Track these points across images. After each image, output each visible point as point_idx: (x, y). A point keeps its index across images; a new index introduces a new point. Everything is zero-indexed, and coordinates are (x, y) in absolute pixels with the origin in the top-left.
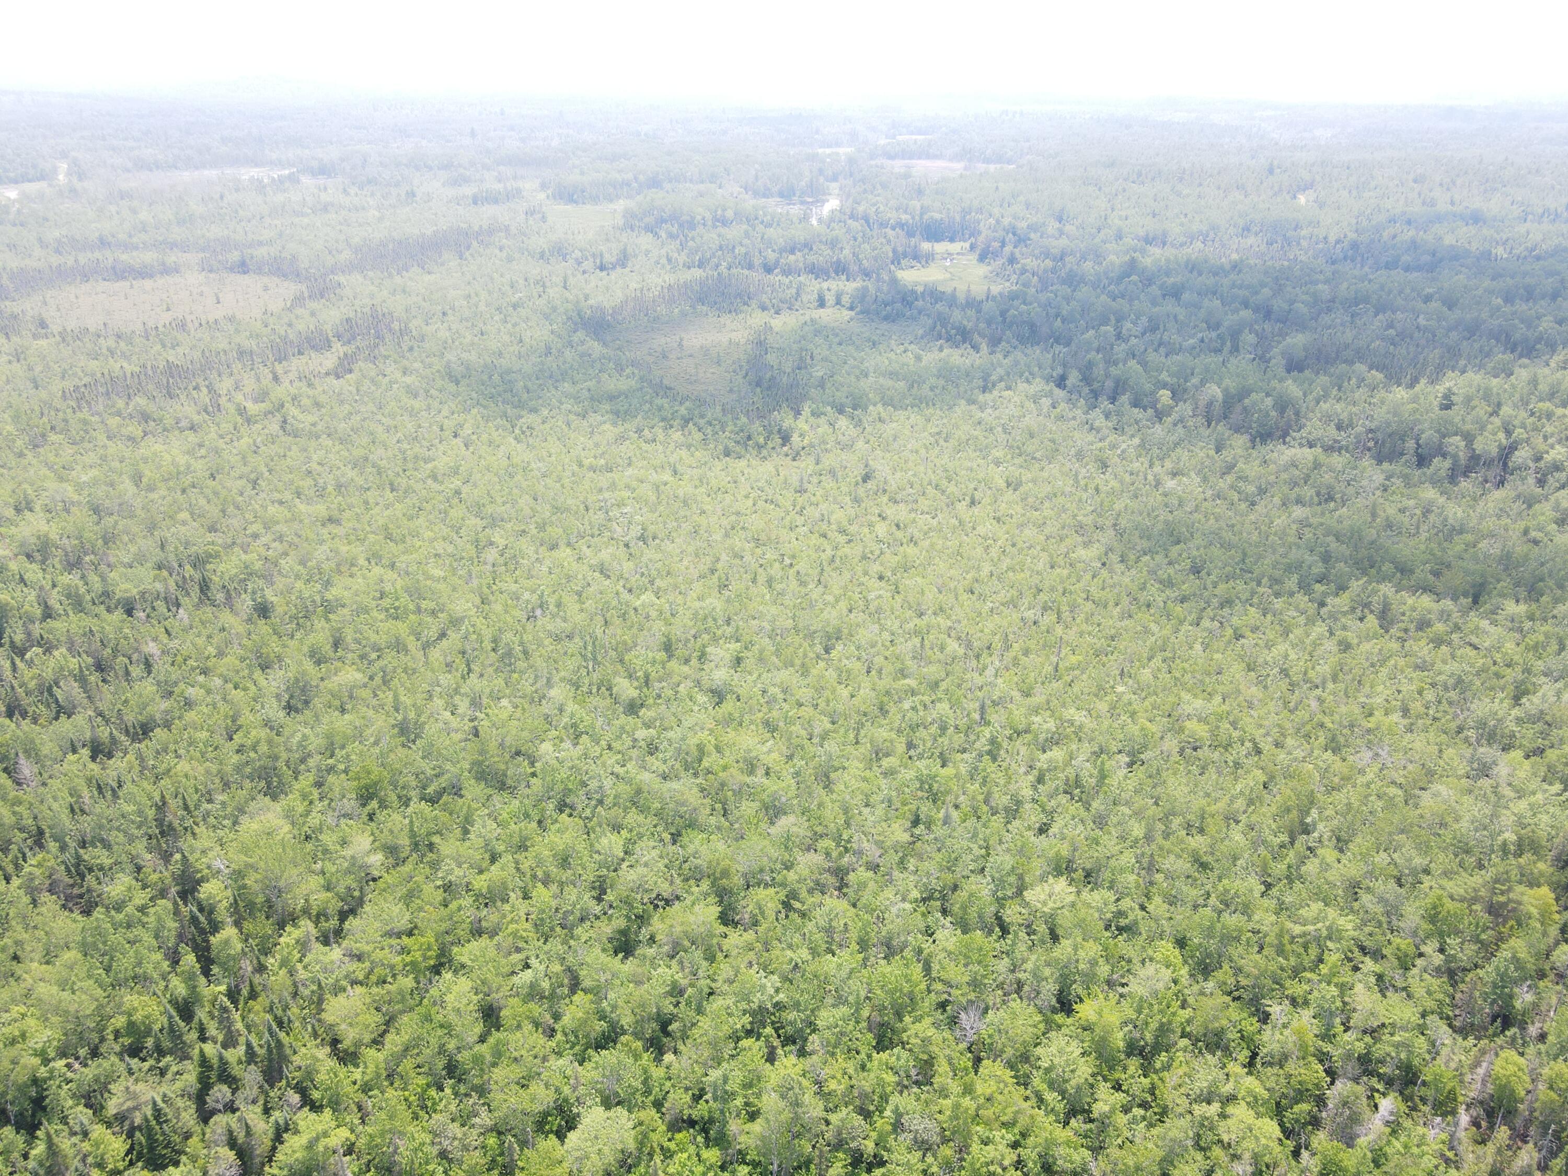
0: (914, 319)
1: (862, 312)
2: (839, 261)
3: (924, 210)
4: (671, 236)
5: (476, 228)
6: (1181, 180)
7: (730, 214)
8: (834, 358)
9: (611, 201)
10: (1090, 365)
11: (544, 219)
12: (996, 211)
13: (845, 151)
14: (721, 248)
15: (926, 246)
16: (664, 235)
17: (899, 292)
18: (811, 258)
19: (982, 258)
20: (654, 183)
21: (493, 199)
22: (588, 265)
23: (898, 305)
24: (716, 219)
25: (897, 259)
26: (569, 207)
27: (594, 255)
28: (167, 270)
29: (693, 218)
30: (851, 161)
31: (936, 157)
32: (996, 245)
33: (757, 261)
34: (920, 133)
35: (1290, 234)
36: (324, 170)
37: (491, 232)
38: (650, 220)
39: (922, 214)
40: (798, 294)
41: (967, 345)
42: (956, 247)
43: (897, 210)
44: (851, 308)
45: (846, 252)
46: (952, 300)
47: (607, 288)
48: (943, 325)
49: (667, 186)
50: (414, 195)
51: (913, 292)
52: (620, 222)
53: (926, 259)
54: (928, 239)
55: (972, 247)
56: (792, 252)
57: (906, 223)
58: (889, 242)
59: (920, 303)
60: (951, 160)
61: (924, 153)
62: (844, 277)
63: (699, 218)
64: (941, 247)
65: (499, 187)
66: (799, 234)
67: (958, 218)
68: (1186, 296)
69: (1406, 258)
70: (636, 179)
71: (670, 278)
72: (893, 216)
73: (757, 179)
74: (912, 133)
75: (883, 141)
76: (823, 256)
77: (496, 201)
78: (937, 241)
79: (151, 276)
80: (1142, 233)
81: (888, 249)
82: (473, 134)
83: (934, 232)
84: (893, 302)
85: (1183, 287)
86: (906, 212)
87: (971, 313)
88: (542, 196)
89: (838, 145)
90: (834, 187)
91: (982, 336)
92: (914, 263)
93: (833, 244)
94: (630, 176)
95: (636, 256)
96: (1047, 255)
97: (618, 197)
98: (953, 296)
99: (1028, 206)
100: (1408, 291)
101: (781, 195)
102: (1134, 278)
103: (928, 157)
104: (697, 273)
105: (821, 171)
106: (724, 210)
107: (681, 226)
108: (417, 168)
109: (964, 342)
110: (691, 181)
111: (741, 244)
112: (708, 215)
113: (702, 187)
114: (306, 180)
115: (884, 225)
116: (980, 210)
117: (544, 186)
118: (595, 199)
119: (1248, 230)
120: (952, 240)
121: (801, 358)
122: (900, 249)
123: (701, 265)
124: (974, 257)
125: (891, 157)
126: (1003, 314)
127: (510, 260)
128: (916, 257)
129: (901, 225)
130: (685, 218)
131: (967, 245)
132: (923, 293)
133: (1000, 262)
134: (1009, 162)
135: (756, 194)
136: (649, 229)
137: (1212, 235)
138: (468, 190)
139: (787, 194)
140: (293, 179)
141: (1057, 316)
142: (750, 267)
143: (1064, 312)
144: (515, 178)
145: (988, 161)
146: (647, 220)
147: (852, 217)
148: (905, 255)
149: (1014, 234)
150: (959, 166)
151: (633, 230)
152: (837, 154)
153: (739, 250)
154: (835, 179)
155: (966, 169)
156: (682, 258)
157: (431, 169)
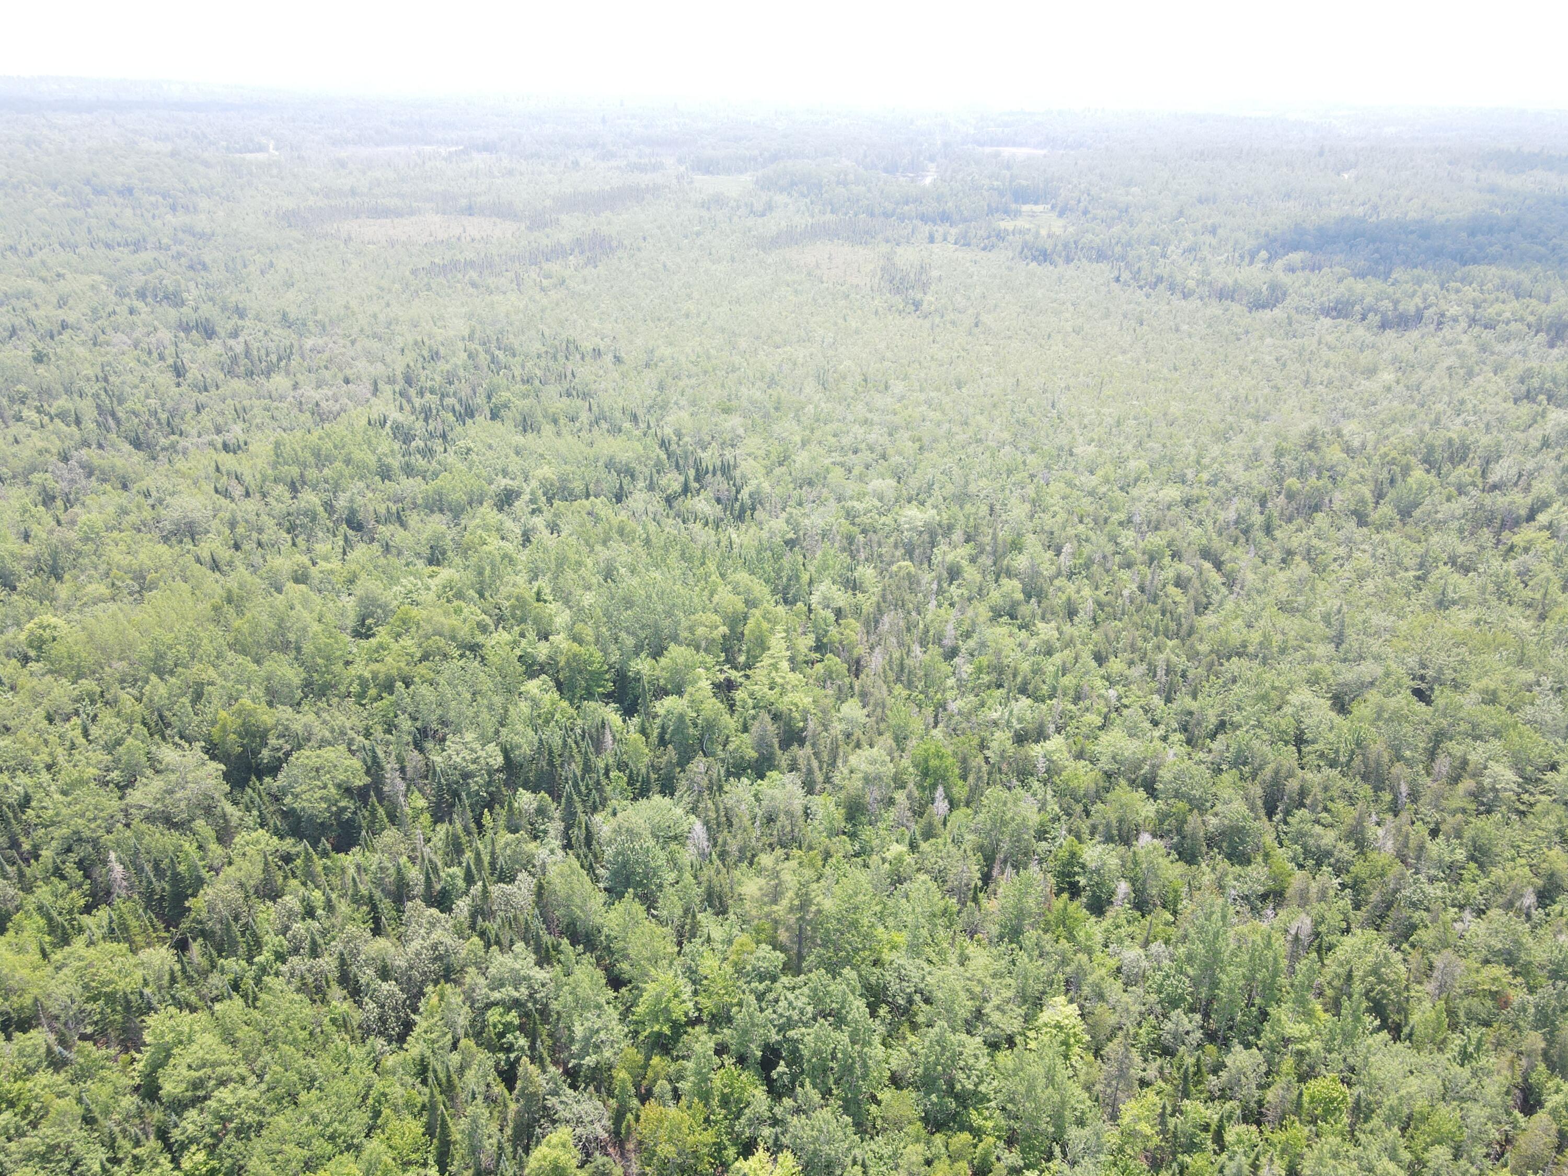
0: (1006, 247)
2: (944, 212)
3: (1013, 179)
6: (1238, 158)
7: (850, 178)
9: (740, 173)
11: (694, 182)
12: (1074, 179)
14: (847, 201)
15: (1015, 206)
16: (797, 194)
18: (922, 209)
19: (1061, 214)
20: (775, 158)
21: (642, 169)
24: (839, 181)
25: (991, 211)
26: (708, 176)
27: (745, 205)
28: (412, 213)
30: (946, 145)
31: (1021, 145)
32: (1073, 202)
33: (878, 210)
35: (1324, 198)
37: (656, 189)
38: (781, 183)
39: (1011, 182)
40: (913, 233)
41: (1048, 262)
42: (1039, 208)
43: (990, 178)
45: (950, 204)
46: (1036, 235)
47: (764, 225)
48: (1029, 251)
52: (754, 185)
53: (1017, 214)
54: (1016, 201)
55: (1053, 207)
56: (907, 203)
57: (998, 188)
58: (984, 199)
59: (1011, 238)
60: (1035, 147)
61: (1011, 142)
62: (948, 224)
63: (825, 180)
64: (1027, 208)
65: (644, 160)
66: (910, 193)
67: (1041, 185)
70: (761, 155)
71: (811, 220)
72: (986, 183)
73: (865, 157)
74: (999, 127)
75: (972, 133)
76: (932, 207)
77: (647, 170)
78: (1024, 203)
79: (402, 216)
83: (1023, 196)
86: (997, 180)
88: (682, 168)
90: (932, 167)
91: (1059, 257)
92: (1005, 216)
93: (940, 199)
94: (755, 153)
95: (777, 207)
96: (1113, 207)
98: (1038, 233)
99: (1101, 176)
103: (1014, 144)
104: (832, 217)
105: (921, 154)
106: (845, 176)
107: (810, 186)
108: (569, 146)
109: (1046, 261)
110: (809, 157)
111: (863, 199)
112: (832, 179)
114: (474, 155)
115: (979, 188)
116: (1060, 179)
117: (681, 162)
118: (728, 172)
120: (1036, 203)
122: (994, 208)
123: (833, 212)
124: (1054, 214)
125: (981, 144)
126: (1076, 242)
128: (1007, 213)
129: (994, 189)
130: (813, 180)
131: (1048, 206)
132: (1013, 233)
133: (1076, 215)
135: (867, 167)
136: (783, 190)
138: (620, 163)
141: (1118, 243)
142: (872, 214)
143: (1124, 241)
144: (653, 155)
145: (1067, 147)
146: (779, 184)
148: (998, 211)
149: (1088, 194)
150: (1042, 151)
151: (769, 190)
153: (862, 204)
154: (932, 159)
155: (1049, 153)
156: (818, 207)
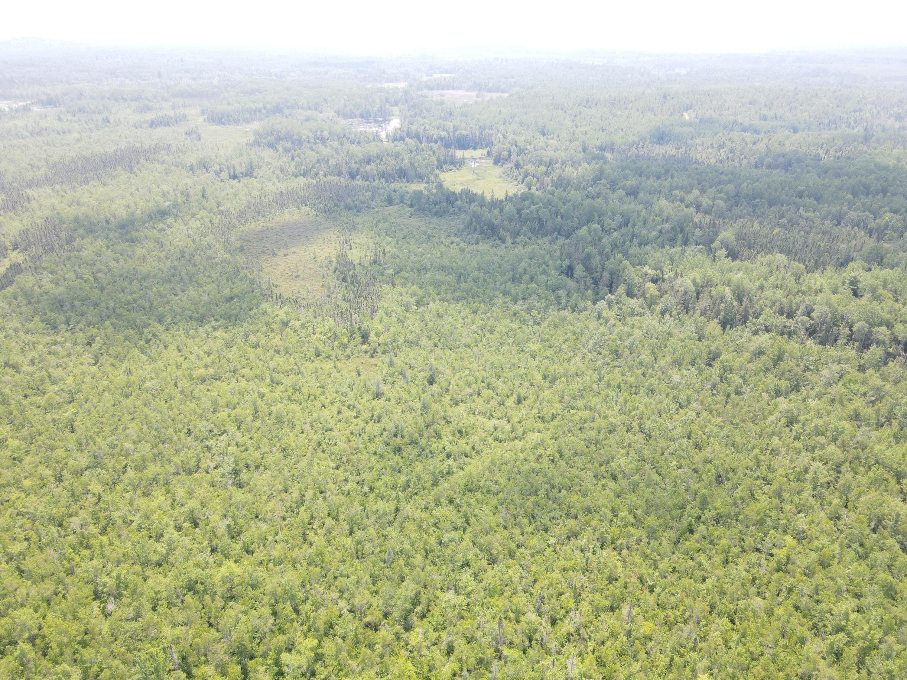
0: (455, 213)
1: (419, 209)
2: (401, 169)
3: (456, 129)
4: (286, 150)
5: (146, 147)
6: (613, 104)
7: (326, 134)
8: (401, 256)
9: (248, 122)
10: (588, 257)
11: (199, 138)
12: (502, 127)
13: (402, 85)
14: (318, 162)
15: (459, 154)
16: (281, 149)
17: (443, 195)
18: (382, 167)
19: (496, 162)
20: (277, 110)
21: (166, 123)
22: (224, 175)
23: (444, 204)
24: (316, 138)
25: (440, 165)
26: (219, 127)
27: (228, 168)
29: (300, 137)
30: (406, 92)
31: (457, 88)
32: (505, 153)
33: (344, 169)
34: (447, 72)
35: (689, 142)
36: (50, 102)
37: (156, 149)
38: (271, 139)
39: (454, 132)
40: (373, 196)
41: (495, 237)
42: (478, 153)
43: (438, 128)
44: (411, 206)
45: (406, 162)
46: (481, 201)
47: (235, 196)
48: (478, 223)
49: (286, 112)
50: (108, 121)
51: (454, 193)
52: (252, 138)
53: (459, 163)
54: (460, 149)
55: (489, 154)
56: (368, 163)
57: (444, 138)
58: (434, 153)
59: (459, 203)
60: (467, 90)
61: (450, 86)
62: (405, 180)
63: (304, 137)
64: (468, 153)
65: (172, 113)
66: (373, 149)
67: (478, 134)
68: (641, 195)
69: (768, 160)
70: (265, 108)
71: (282, 186)
72: (435, 133)
73: (345, 106)
74: (442, 73)
75: (425, 79)
76: (390, 165)
77: (167, 124)
78: (466, 149)
80: (598, 143)
81: (434, 158)
82: (160, 75)
83: (463, 144)
84: (441, 202)
85: (638, 188)
86: (443, 130)
87: (496, 212)
88: (201, 119)
89: (397, 80)
90: (396, 109)
91: (508, 230)
92: (452, 167)
93: (397, 156)
94: (260, 105)
95: (260, 167)
96: (541, 162)
97: (253, 120)
98: (482, 197)
99: (521, 124)
100: (787, 189)
101: (362, 116)
102: (604, 181)
103: (453, 88)
104: (302, 181)
105: (387, 100)
106: (322, 131)
107: (293, 142)
108: (116, 100)
109: (493, 235)
110: (302, 108)
111: (332, 157)
112: (311, 135)
113: (309, 113)
114: (36, 109)
115: (429, 140)
116: (491, 128)
117: (203, 112)
118: (237, 122)
119: (662, 139)
120: (475, 148)
121: (376, 255)
122: (442, 158)
123: (304, 174)
124: (491, 161)
125: (431, 89)
126: (519, 211)
127: (167, 172)
128: (453, 163)
129: (441, 139)
130: (295, 137)
131: (485, 152)
132: (461, 194)
133: (510, 165)
134: (503, 91)
135: (345, 116)
136: (271, 145)
137: (641, 144)
138: (150, 116)
139: (365, 116)
140: (26, 109)
141: (557, 213)
142: (340, 174)
143: (562, 210)
144: (184, 106)
145: (490, 91)
146: (269, 138)
147: (408, 135)
148: (445, 162)
149: (516, 146)
150: (473, 94)
151: (259, 146)
152: (397, 88)
153: (332, 162)
154: (396, 104)
155: (477, 96)
156: (292, 169)
157: (125, 100)
